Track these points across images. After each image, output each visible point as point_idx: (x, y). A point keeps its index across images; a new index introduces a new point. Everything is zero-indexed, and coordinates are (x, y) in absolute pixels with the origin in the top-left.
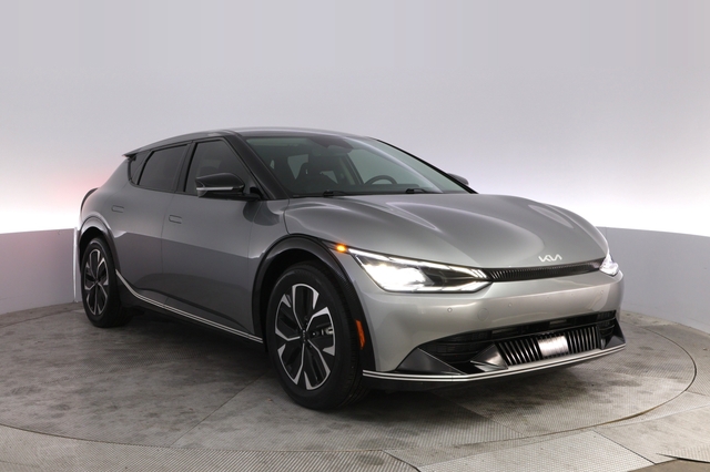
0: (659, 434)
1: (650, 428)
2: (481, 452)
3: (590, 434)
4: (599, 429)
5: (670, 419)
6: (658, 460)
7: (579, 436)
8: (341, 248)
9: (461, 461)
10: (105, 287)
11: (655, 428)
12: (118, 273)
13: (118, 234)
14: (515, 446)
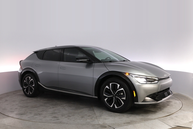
0: (173, 120)
1: (171, 119)
2: (130, 125)
3: (157, 120)
4: (159, 119)
5: (176, 117)
6: (173, 126)
7: (154, 121)
8: (127, 74)
9: (125, 127)
10: (33, 87)
11: (172, 119)
12: (39, 83)
13: (39, 72)
14: (139, 123)
